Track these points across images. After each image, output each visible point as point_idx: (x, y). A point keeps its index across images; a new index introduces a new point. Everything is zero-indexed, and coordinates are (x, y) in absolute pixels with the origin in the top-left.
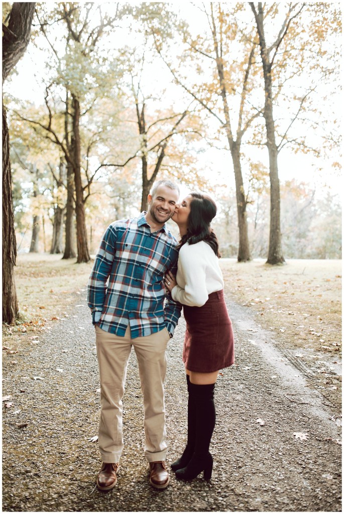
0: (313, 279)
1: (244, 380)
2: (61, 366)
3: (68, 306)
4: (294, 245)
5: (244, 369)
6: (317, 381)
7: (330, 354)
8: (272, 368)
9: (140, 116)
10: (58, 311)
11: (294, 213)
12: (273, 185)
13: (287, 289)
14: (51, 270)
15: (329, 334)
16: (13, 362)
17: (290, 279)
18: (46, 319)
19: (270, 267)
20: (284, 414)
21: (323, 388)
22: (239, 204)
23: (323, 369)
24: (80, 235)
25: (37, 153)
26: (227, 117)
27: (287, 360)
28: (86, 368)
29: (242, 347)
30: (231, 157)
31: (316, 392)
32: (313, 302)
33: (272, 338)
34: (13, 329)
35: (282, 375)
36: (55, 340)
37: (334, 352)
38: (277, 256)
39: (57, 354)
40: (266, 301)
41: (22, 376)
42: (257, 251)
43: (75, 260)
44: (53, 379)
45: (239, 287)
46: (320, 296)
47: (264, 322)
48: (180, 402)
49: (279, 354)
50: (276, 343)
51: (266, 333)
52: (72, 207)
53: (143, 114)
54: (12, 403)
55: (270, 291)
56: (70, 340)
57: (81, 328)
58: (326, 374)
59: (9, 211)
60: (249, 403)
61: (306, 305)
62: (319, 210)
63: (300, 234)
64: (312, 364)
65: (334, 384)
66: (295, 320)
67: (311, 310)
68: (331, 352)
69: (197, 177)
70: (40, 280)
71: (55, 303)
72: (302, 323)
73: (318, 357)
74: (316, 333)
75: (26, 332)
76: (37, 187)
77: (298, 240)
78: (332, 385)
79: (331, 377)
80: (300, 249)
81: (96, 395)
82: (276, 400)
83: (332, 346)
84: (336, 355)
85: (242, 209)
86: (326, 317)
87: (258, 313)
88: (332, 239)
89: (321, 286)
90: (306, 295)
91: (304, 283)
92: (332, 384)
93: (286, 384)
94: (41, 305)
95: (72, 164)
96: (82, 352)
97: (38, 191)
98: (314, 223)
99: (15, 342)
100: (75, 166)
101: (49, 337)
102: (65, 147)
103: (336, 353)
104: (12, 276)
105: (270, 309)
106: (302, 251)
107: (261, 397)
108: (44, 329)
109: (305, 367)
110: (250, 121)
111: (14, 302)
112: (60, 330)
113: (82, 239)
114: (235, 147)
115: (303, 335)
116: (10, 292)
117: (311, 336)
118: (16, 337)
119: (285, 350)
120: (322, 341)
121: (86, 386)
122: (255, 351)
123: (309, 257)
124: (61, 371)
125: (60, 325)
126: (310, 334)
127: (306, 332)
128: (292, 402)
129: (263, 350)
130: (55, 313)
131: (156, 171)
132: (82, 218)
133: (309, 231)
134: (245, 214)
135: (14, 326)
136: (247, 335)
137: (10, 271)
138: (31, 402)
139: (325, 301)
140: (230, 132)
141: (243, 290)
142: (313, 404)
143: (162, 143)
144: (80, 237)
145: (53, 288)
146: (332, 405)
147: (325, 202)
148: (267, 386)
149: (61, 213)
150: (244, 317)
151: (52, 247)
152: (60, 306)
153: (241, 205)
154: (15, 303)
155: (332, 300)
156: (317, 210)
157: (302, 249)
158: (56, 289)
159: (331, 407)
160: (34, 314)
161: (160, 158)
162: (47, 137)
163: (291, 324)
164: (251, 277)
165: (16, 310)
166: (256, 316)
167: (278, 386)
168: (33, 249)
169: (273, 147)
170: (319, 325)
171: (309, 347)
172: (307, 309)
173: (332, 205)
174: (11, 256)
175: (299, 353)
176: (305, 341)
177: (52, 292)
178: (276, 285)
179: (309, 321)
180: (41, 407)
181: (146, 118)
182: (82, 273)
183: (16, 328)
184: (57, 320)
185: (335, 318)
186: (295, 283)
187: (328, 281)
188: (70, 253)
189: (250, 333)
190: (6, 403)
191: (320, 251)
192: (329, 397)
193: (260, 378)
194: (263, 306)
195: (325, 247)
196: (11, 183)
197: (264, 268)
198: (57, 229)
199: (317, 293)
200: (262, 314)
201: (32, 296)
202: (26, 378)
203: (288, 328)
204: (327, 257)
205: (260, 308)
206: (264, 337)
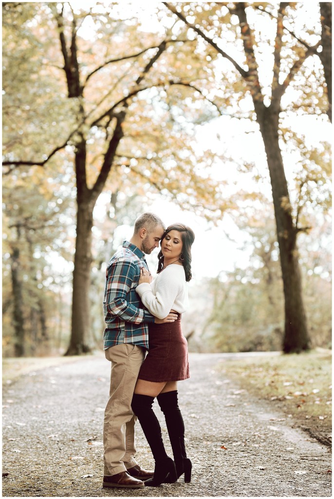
9: (69, 54)
22: (281, 234)
30: (262, 139)
33: (303, 425)
53: (74, 48)
69: (193, 178)
85: (287, 245)
105: (315, 401)
114: (267, 120)
129: (285, 434)
143: (118, 110)
153: (286, 237)
161: (114, 143)
181: (80, 59)
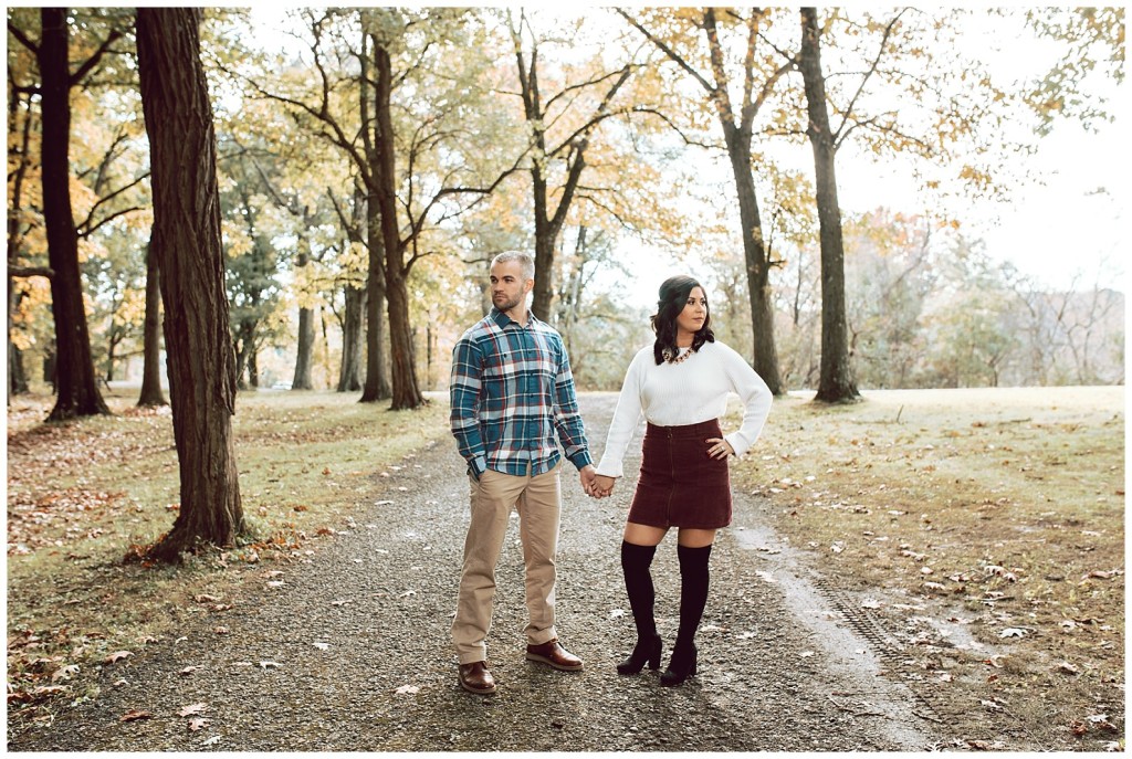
0: (919, 433)
1: (737, 662)
2: (326, 636)
3: (358, 505)
4: (885, 359)
5: (741, 637)
6: (907, 662)
7: (942, 601)
8: (805, 634)
9: (528, 80)
10: (334, 514)
11: (882, 286)
12: (826, 223)
13: (856, 455)
14: (335, 427)
15: (944, 554)
16: (218, 629)
17: (867, 433)
18: (304, 534)
19: (825, 407)
20: (820, 740)
21: (920, 677)
22: (751, 269)
23: (923, 635)
24: (397, 347)
25: (302, 170)
26: (720, 73)
27: (841, 614)
28: (381, 640)
29: (741, 586)
31: (902, 687)
32: (915, 482)
33: (812, 567)
34: (229, 557)
35: (827, 649)
36: (318, 579)
37: (953, 595)
38: (841, 382)
39: (319, 609)
40: (806, 482)
41: (235, 660)
42: (802, 373)
43: (389, 403)
44: (304, 666)
45: (748, 453)
46: (931, 468)
47: (796, 530)
48: (584, 714)
49: (824, 601)
50: (819, 576)
51: (798, 555)
52: (380, 285)
53: (533, 76)
54: (205, 720)
55: (817, 462)
56: (352, 578)
57: (382, 551)
58: (929, 647)
59: (217, 294)
60: (743, 715)
61: (897, 489)
62: (941, 278)
63: (897, 333)
64: (900, 624)
65: (944, 669)
66: (869, 525)
67: (908, 502)
68: (945, 595)
70: (306, 449)
71: (330, 498)
72: (885, 531)
73: (915, 607)
74: (913, 554)
75: (256, 561)
76: (305, 244)
77: (893, 346)
78: (941, 672)
79: (941, 653)
80: (899, 367)
81: (394, 699)
82: (806, 708)
83: (950, 583)
84: (956, 602)
85: (758, 281)
86: (941, 516)
87: (785, 512)
88: (971, 343)
89: (937, 447)
90: (899, 469)
91: (897, 441)
92: (941, 668)
93: (835, 669)
94: (299, 503)
95: (375, 190)
96: (377, 604)
97: (310, 253)
98: (929, 307)
99: (230, 585)
100: (383, 197)
101: (306, 573)
102: (362, 154)
103: (957, 599)
104: (228, 439)
105: (814, 500)
106: (903, 371)
107: (771, 701)
108: (298, 554)
109: (882, 632)
110: (771, 81)
111: (232, 497)
112: (334, 557)
113: (403, 355)
114: (738, 142)
115: (883, 558)
116: (223, 475)
117: (902, 561)
118: (235, 573)
119: (839, 594)
120: (926, 570)
121: (375, 679)
122: (770, 596)
123: (920, 383)
124: (324, 647)
125: (336, 545)
126: (901, 555)
127: (892, 551)
128: (842, 711)
129: (788, 594)
130: (326, 520)
131: (566, 200)
132: (401, 310)
133: (918, 325)
134: (766, 289)
135: (231, 549)
136: (755, 560)
137: (222, 428)
138: (248, 718)
139: (942, 481)
140: (726, 109)
141: (756, 460)
142: (891, 715)
143: (578, 139)
144: (398, 351)
145: (330, 467)
146: (936, 718)
147: (954, 258)
148: (788, 674)
149: (359, 301)
150: (751, 520)
151: (342, 374)
152: (340, 504)
153: (757, 271)
154: (235, 500)
155: (958, 478)
156: (935, 279)
157: (904, 366)
158: (337, 468)
159: (933, 721)
160: (279, 522)
161: (575, 172)
162: (323, 134)
163: (859, 533)
164: (778, 430)
165: (238, 513)
166: (782, 517)
167: (815, 676)
168: (300, 383)
169: (824, 138)
170: (923, 535)
171: (896, 585)
172: (899, 500)
173: (969, 265)
174: (224, 395)
175: (870, 601)
176: (887, 571)
177: (326, 473)
178: (832, 448)
179: (901, 525)
180: (267, 728)
181: (540, 85)
182: (402, 430)
183: (235, 555)
184: (330, 534)
185: (961, 518)
186: (877, 442)
187: (953, 435)
188: (379, 388)
189: (763, 555)
190: (191, 720)
191: (945, 369)
192: (931, 700)
193: (774, 658)
194: (797, 494)
195: (956, 361)
196: (220, 234)
197: (811, 410)
198: (351, 335)
199: (925, 463)
200: (794, 513)
201: (282, 484)
202: (245, 664)
203: (853, 542)
204: (960, 383)
205: (791, 499)
206: (793, 564)
